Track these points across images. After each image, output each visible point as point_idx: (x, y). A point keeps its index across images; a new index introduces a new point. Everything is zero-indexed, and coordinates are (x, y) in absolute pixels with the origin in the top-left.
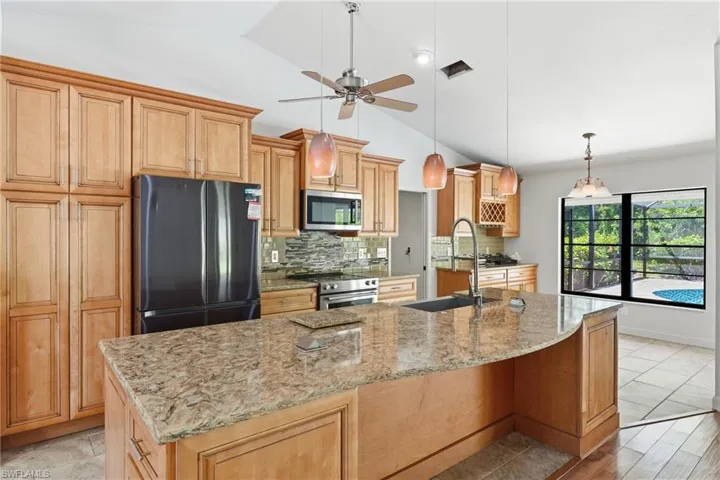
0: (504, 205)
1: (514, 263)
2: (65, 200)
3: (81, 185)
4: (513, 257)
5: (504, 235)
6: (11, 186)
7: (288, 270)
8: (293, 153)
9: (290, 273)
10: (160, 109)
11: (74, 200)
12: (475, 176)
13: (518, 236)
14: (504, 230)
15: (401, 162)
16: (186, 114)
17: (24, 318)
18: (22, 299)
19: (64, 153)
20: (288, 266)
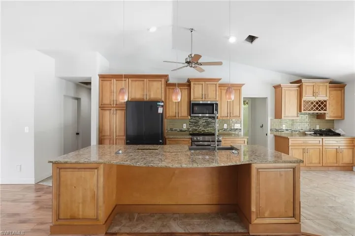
0: (325, 101)
1: (339, 135)
2: (112, 109)
3: (116, 105)
4: (337, 131)
5: (327, 118)
6: (102, 106)
7: (190, 131)
8: (187, 87)
9: (191, 133)
10: (136, 81)
11: (114, 109)
12: (299, 87)
13: (344, 119)
14: (327, 115)
15: (243, 85)
16: (143, 81)
17: (104, 139)
18: (103, 134)
19: (112, 96)
20: (190, 130)
